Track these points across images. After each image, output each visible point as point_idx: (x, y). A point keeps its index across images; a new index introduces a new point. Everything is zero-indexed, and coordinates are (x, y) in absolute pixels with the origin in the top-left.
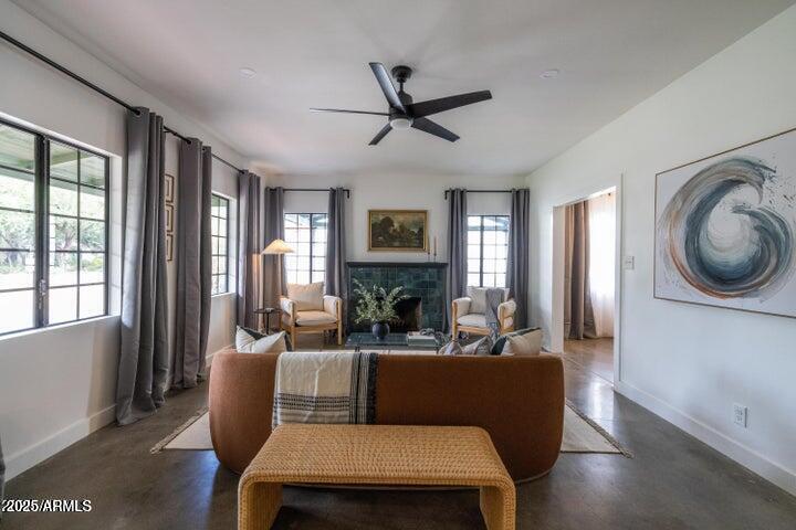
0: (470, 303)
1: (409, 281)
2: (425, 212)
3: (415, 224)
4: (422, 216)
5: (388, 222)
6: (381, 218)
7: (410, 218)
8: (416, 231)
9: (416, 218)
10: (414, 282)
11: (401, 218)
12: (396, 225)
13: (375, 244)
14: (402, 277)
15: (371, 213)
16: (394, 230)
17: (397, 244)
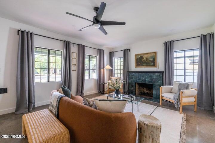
0: (172, 88)
1: (148, 78)
2: (155, 53)
3: (151, 57)
4: (154, 54)
5: (142, 58)
6: (139, 56)
7: (150, 55)
8: (152, 60)
9: (152, 55)
10: (149, 78)
11: (146, 56)
12: (144, 58)
13: (138, 65)
14: (145, 76)
15: (136, 55)
16: (144, 60)
17: (145, 65)
